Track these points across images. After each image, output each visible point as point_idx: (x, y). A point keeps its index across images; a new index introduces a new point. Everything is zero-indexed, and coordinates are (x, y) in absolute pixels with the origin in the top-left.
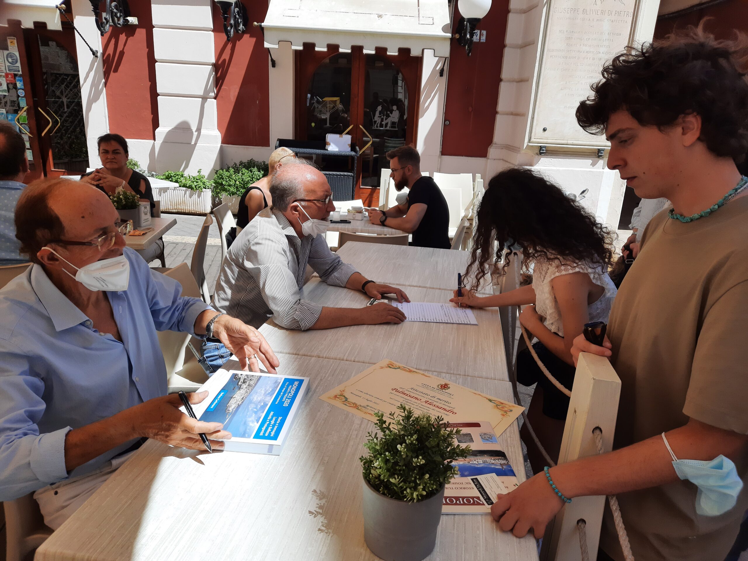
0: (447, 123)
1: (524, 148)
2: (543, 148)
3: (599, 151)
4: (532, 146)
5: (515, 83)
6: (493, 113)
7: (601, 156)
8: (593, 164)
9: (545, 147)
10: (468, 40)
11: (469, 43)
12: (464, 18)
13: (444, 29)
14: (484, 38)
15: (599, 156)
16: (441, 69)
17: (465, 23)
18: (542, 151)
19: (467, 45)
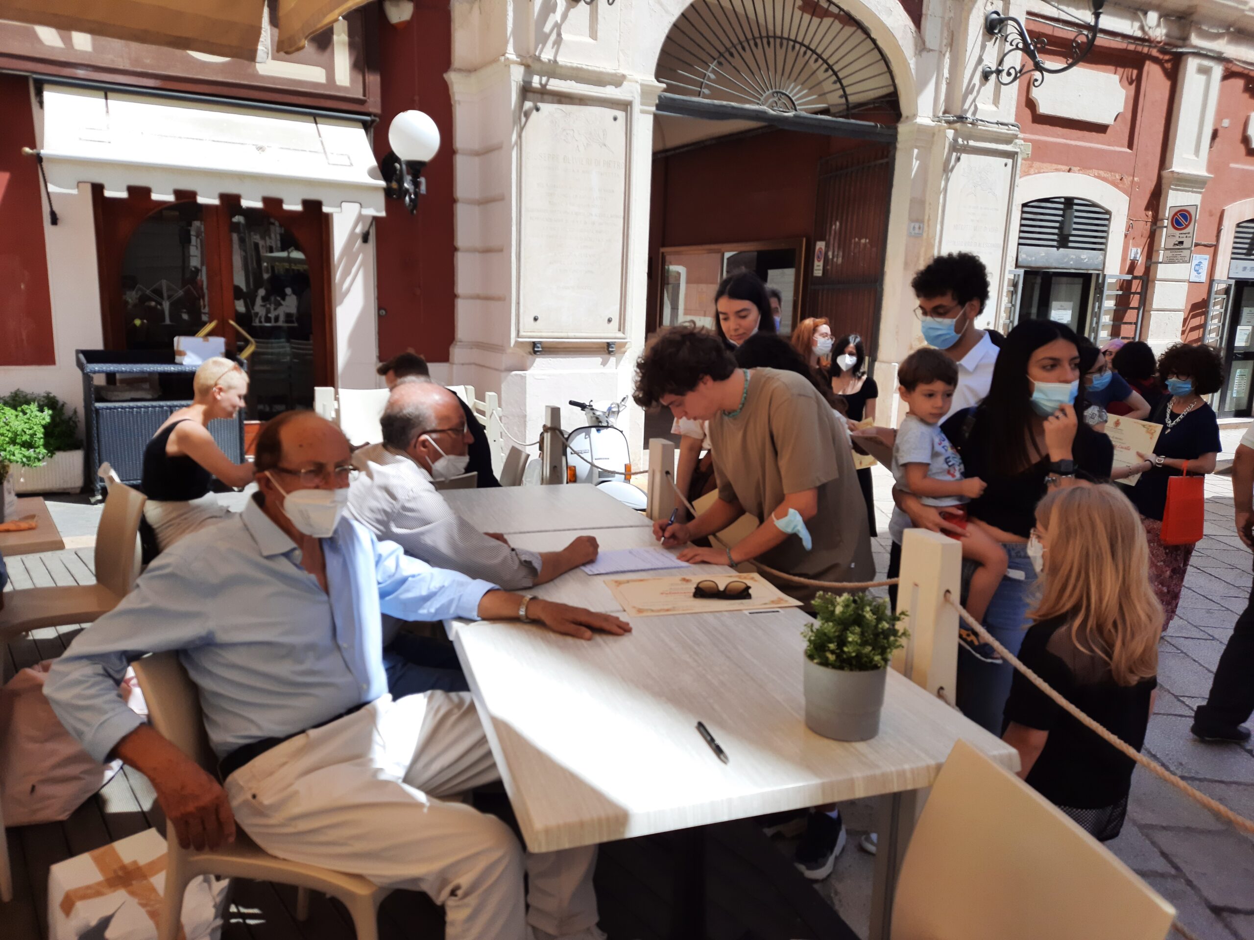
0: (383, 313)
1: (512, 346)
2: (538, 345)
3: (609, 345)
4: (522, 343)
5: (477, 254)
6: (450, 297)
7: (612, 351)
8: (604, 363)
9: (540, 343)
10: (407, 191)
11: (413, 196)
12: (397, 160)
13: (372, 174)
14: (423, 189)
15: (610, 353)
16: (364, 231)
17: (397, 165)
18: (537, 349)
19: (407, 199)
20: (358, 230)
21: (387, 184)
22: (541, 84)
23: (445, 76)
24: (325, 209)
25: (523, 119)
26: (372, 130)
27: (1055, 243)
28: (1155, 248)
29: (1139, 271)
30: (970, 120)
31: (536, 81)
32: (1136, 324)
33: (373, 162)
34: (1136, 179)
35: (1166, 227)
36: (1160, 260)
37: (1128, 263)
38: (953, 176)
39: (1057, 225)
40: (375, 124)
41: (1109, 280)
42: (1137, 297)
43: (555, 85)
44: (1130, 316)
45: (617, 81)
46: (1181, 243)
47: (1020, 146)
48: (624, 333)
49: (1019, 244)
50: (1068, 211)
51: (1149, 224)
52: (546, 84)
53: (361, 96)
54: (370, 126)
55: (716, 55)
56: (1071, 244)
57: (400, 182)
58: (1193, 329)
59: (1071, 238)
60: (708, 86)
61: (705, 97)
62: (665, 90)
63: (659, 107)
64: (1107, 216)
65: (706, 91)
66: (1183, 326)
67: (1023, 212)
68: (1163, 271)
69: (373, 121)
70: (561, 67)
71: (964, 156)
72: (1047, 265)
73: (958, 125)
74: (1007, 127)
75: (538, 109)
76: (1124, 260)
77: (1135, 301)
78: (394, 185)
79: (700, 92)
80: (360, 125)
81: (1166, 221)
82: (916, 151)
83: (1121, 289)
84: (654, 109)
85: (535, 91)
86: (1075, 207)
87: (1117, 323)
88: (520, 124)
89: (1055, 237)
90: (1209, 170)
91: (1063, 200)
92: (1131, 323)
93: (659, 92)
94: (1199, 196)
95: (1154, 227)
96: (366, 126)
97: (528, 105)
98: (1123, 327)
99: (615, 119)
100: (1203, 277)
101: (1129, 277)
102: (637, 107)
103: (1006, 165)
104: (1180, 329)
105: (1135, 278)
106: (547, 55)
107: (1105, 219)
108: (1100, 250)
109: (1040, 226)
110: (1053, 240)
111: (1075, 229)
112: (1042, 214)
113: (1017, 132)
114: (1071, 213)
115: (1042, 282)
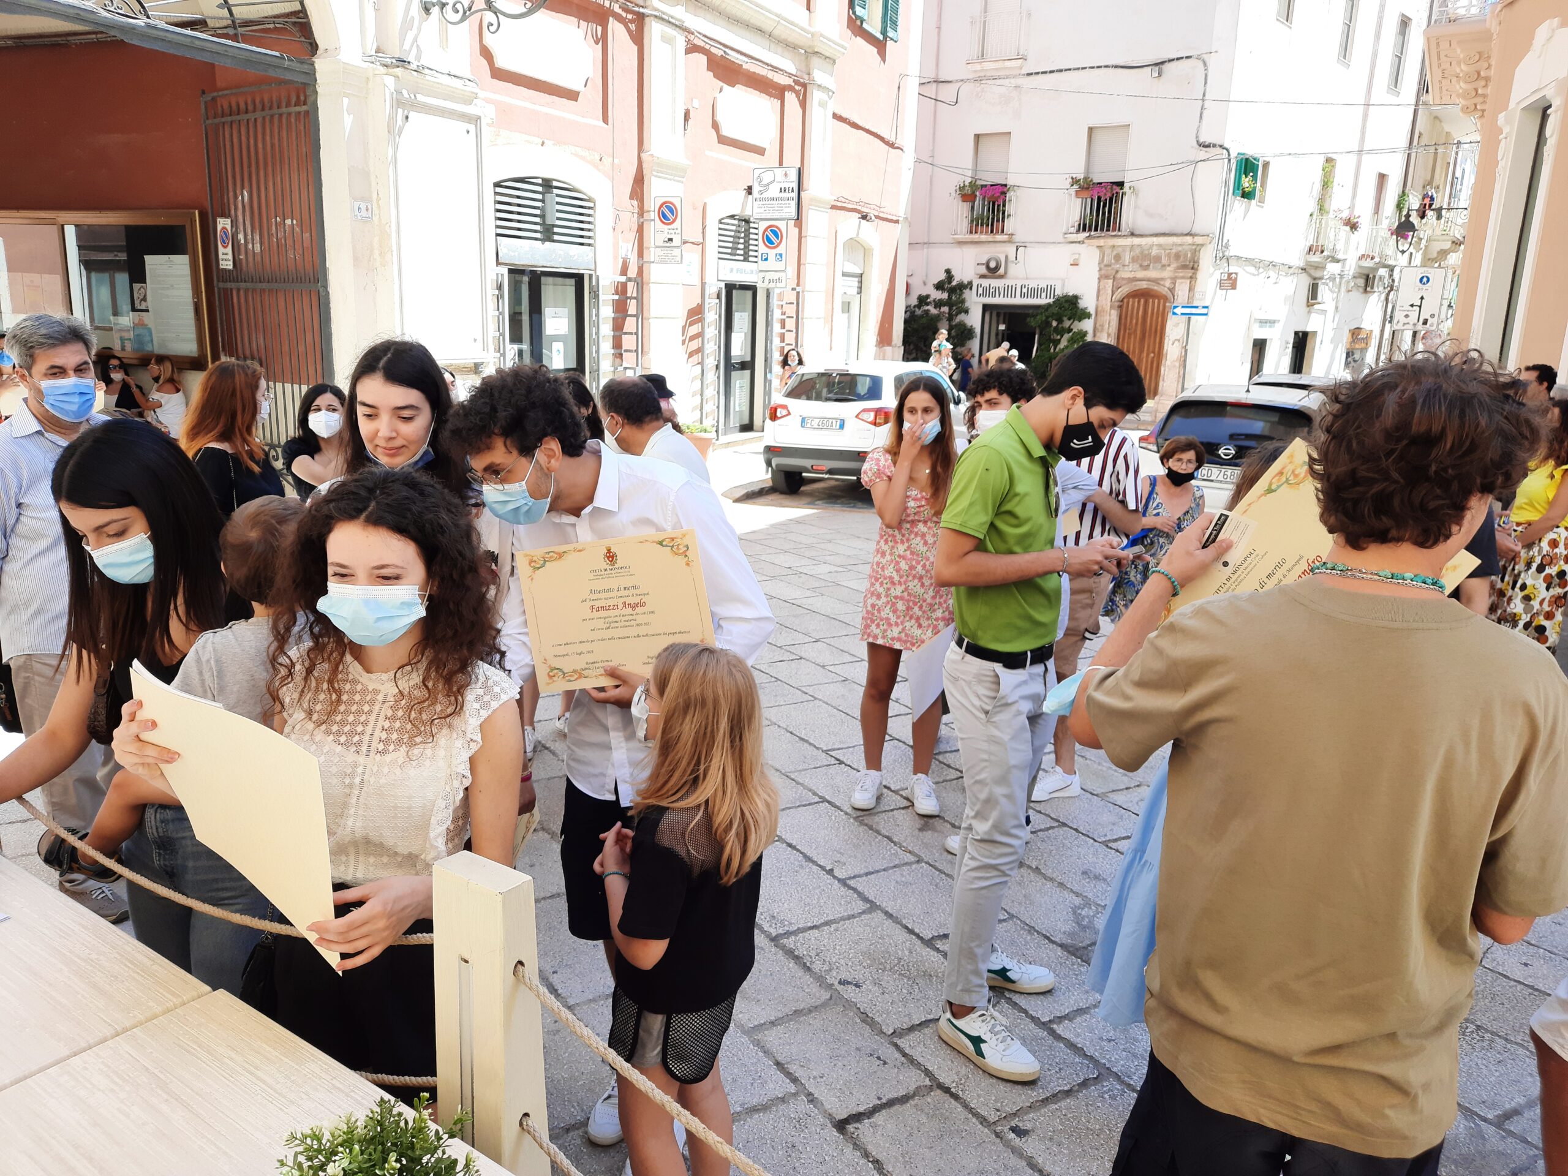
27: (538, 235)
28: (645, 244)
29: (632, 272)
30: (413, 66)
32: (636, 334)
34: (616, 161)
35: (653, 220)
36: (652, 259)
37: (620, 261)
38: (403, 141)
39: (538, 212)
41: (602, 283)
42: (634, 302)
44: (630, 324)
46: (671, 240)
47: (483, 110)
49: (497, 235)
50: (548, 196)
51: (636, 215)
56: (556, 237)
58: (692, 338)
59: (556, 230)
64: (591, 205)
66: (683, 335)
67: (496, 194)
68: (655, 273)
71: (413, 115)
72: (533, 263)
73: (399, 71)
74: (462, 82)
76: (615, 258)
77: (632, 308)
81: (652, 213)
82: (346, 101)
83: (617, 293)
86: (556, 191)
87: (617, 334)
89: (538, 228)
90: (687, 157)
91: (540, 181)
92: (631, 333)
94: (682, 184)
95: (642, 220)
98: (624, 337)
100: (695, 280)
101: (623, 279)
103: (468, 132)
104: (680, 338)
105: (630, 279)
107: (589, 208)
108: (589, 245)
109: (519, 213)
110: (536, 231)
111: (558, 219)
112: (518, 197)
113: (475, 91)
114: (552, 198)
115: (530, 283)
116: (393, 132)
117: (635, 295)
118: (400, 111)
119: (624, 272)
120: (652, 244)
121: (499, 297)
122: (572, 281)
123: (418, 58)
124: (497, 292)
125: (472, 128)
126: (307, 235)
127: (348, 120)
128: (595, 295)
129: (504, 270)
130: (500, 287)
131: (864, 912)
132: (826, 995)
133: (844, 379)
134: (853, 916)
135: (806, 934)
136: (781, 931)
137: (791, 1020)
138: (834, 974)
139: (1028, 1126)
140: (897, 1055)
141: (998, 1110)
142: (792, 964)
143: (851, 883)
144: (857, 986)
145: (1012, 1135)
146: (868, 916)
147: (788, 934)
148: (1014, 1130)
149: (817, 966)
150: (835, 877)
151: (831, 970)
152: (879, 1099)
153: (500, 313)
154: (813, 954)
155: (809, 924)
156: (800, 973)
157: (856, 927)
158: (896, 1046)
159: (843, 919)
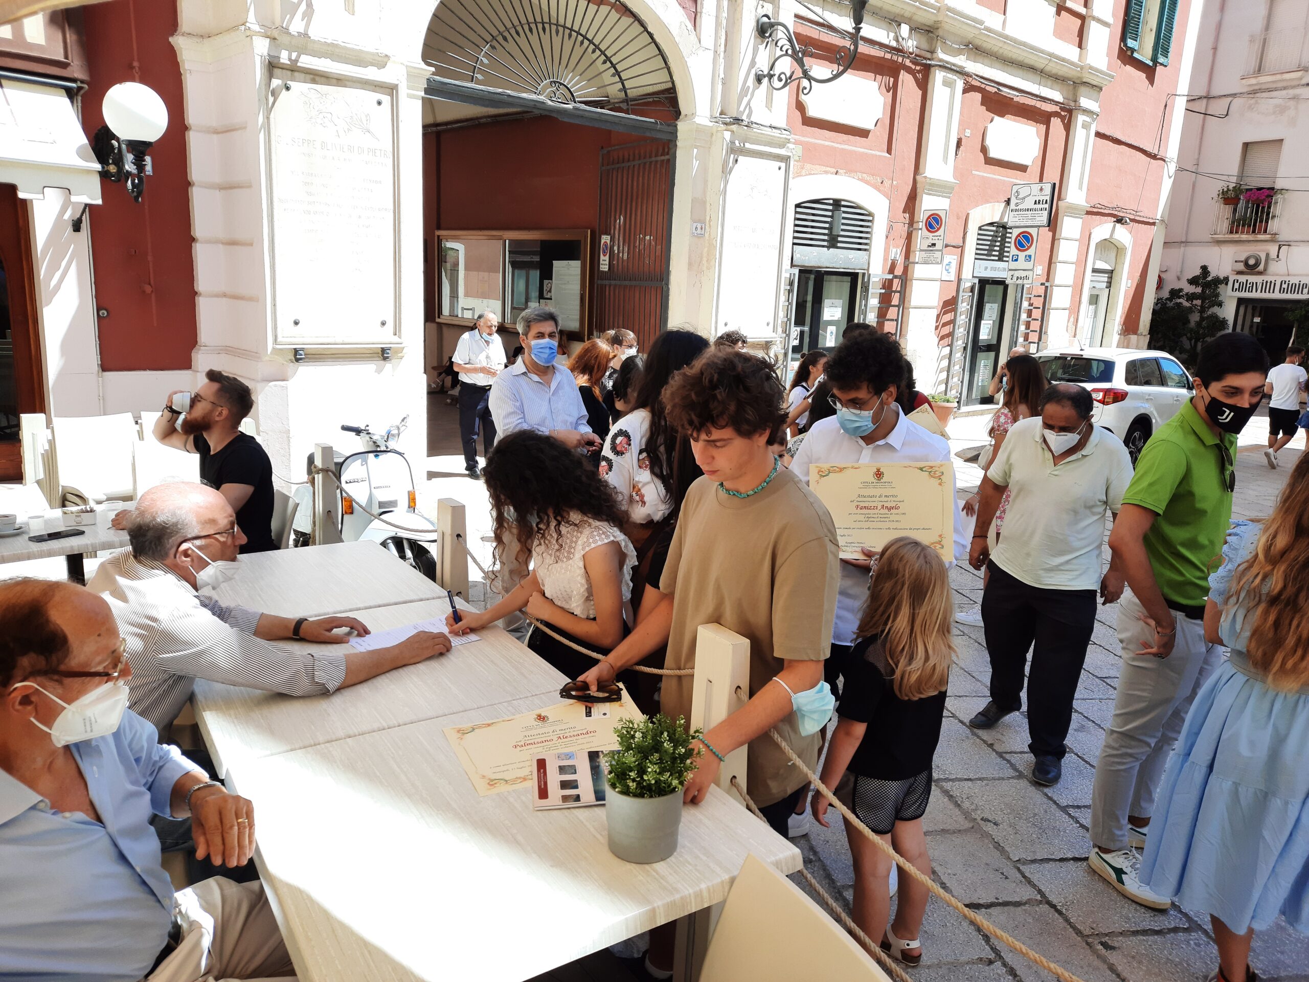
0: (103, 314)
1: (269, 353)
2: (301, 352)
3: (383, 350)
4: (281, 350)
5: (221, 246)
6: (190, 295)
7: (388, 358)
8: (379, 371)
9: (302, 349)
10: (129, 174)
11: (136, 181)
12: (114, 137)
13: (80, 153)
14: (149, 169)
15: (385, 359)
16: (75, 219)
17: (115, 143)
18: (298, 356)
19: (129, 182)
20: (67, 216)
21: (103, 168)
22: (290, 59)
23: (171, 39)
24: (21, 195)
25: (271, 99)
26: (79, 98)
27: (825, 243)
28: (912, 249)
29: (899, 271)
30: (745, 123)
31: (284, 58)
32: (897, 320)
33: (83, 140)
34: (895, 183)
35: (921, 229)
36: (917, 261)
37: (890, 262)
38: (733, 177)
39: (827, 225)
40: (82, 92)
41: (873, 279)
42: (897, 295)
43: (306, 61)
44: (892, 313)
45: (381, 62)
46: (934, 245)
47: (792, 150)
48: (400, 337)
49: (794, 244)
50: (836, 213)
51: (906, 225)
52: (296, 61)
53: (61, 58)
54: (77, 94)
55: (489, 38)
56: (839, 245)
57: (119, 162)
58: (944, 325)
59: (840, 239)
60: (481, 71)
61: (478, 82)
62: (433, 74)
63: (427, 91)
64: (870, 218)
65: (480, 77)
66: (937, 322)
67: (796, 212)
68: (919, 271)
69: (79, 89)
70: (314, 42)
71: (741, 159)
72: (819, 265)
73: (734, 127)
74: (779, 132)
75: (288, 89)
76: (885, 259)
77: (895, 300)
78: (112, 169)
79: (473, 77)
80: (63, 91)
81: (921, 224)
82: (695, 150)
83: (883, 287)
84: (422, 94)
85: (283, 67)
86: (843, 209)
87: (881, 320)
88: (267, 104)
89: (826, 238)
90: (955, 177)
91: (831, 202)
92: (892, 320)
93: (428, 75)
94: (949, 200)
95: (911, 229)
96: (71, 94)
97: (276, 82)
98: (886, 323)
99: (379, 103)
100: (952, 276)
101: (890, 277)
102: (403, 91)
103: (780, 169)
104: (934, 324)
105: (896, 277)
106: (296, 26)
107: (869, 221)
108: (865, 250)
109: (812, 227)
110: (824, 240)
111: (843, 230)
112: (814, 215)
113: (788, 137)
114: (841, 214)
115: (815, 279)
116: (726, 171)
117: (899, 289)
118: (732, 156)
119: (891, 271)
120: (918, 247)
121: (790, 291)
122: (849, 279)
123: (749, 115)
124: (788, 288)
125: (783, 165)
126: (659, 247)
127: (696, 164)
128: (866, 289)
129: (796, 271)
130: (791, 284)
131: (1013, 778)
132: (968, 825)
133: (1078, 362)
134: (1003, 779)
135: (962, 783)
136: (942, 777)
137: (938, 835)
138: (979, 812)
139: (1116, 944)
140: (1019, 876)
141: (1093, 929)
142: (946, 799)
143: (1007, 756)
144: (996, 824)
145: (1100, 947)
146: (1015, 781)
147: (947, 780)
148: (1102, 944)
149: (966, 805)
150: (994, 750)
151: (976, 810)
152: (997, 899)
153: (789, 304)
154: (965, 796)
155: (965, 777)
156: (951, 806)
157: (1005, 786)
158: (1019, 869)
159: (994, 779)
